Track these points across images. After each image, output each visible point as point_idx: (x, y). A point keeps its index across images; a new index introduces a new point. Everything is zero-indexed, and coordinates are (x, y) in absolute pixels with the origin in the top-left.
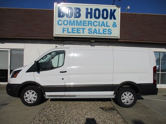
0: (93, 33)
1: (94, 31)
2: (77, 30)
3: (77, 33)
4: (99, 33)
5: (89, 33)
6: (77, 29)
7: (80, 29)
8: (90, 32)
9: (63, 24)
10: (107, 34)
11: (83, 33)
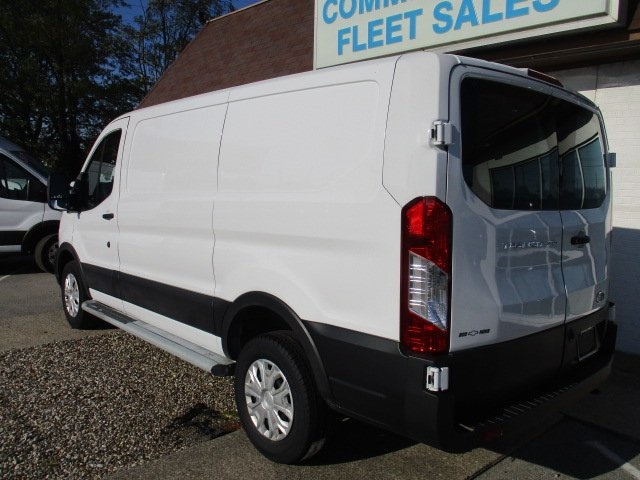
0: (458, 27)
1: (462, 10)
2: (390, 30)
3: (390, 41)
4: (487, 18)
5: (437, 29)
6: (390, 20)
7: (398, 17)
8: (442, 24)
9: (339, 15)
10: (532, 9)
11: (412, 36)
